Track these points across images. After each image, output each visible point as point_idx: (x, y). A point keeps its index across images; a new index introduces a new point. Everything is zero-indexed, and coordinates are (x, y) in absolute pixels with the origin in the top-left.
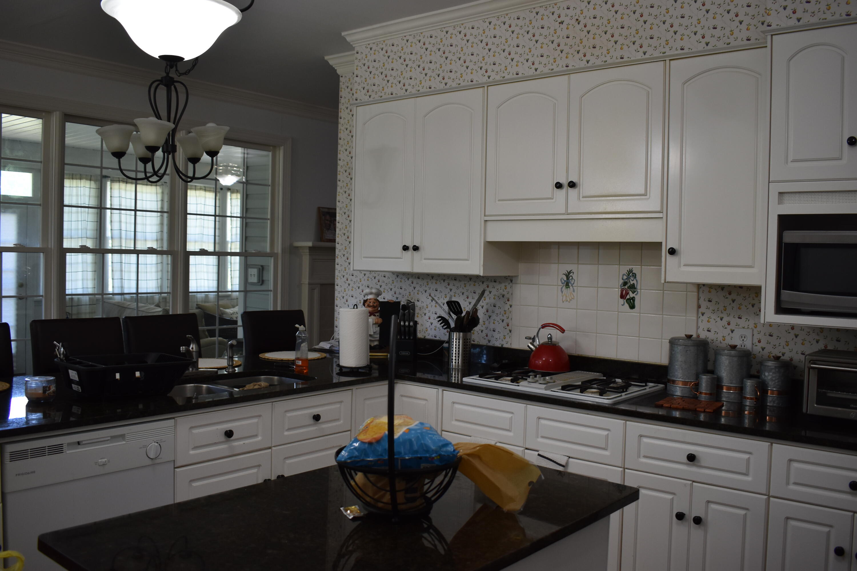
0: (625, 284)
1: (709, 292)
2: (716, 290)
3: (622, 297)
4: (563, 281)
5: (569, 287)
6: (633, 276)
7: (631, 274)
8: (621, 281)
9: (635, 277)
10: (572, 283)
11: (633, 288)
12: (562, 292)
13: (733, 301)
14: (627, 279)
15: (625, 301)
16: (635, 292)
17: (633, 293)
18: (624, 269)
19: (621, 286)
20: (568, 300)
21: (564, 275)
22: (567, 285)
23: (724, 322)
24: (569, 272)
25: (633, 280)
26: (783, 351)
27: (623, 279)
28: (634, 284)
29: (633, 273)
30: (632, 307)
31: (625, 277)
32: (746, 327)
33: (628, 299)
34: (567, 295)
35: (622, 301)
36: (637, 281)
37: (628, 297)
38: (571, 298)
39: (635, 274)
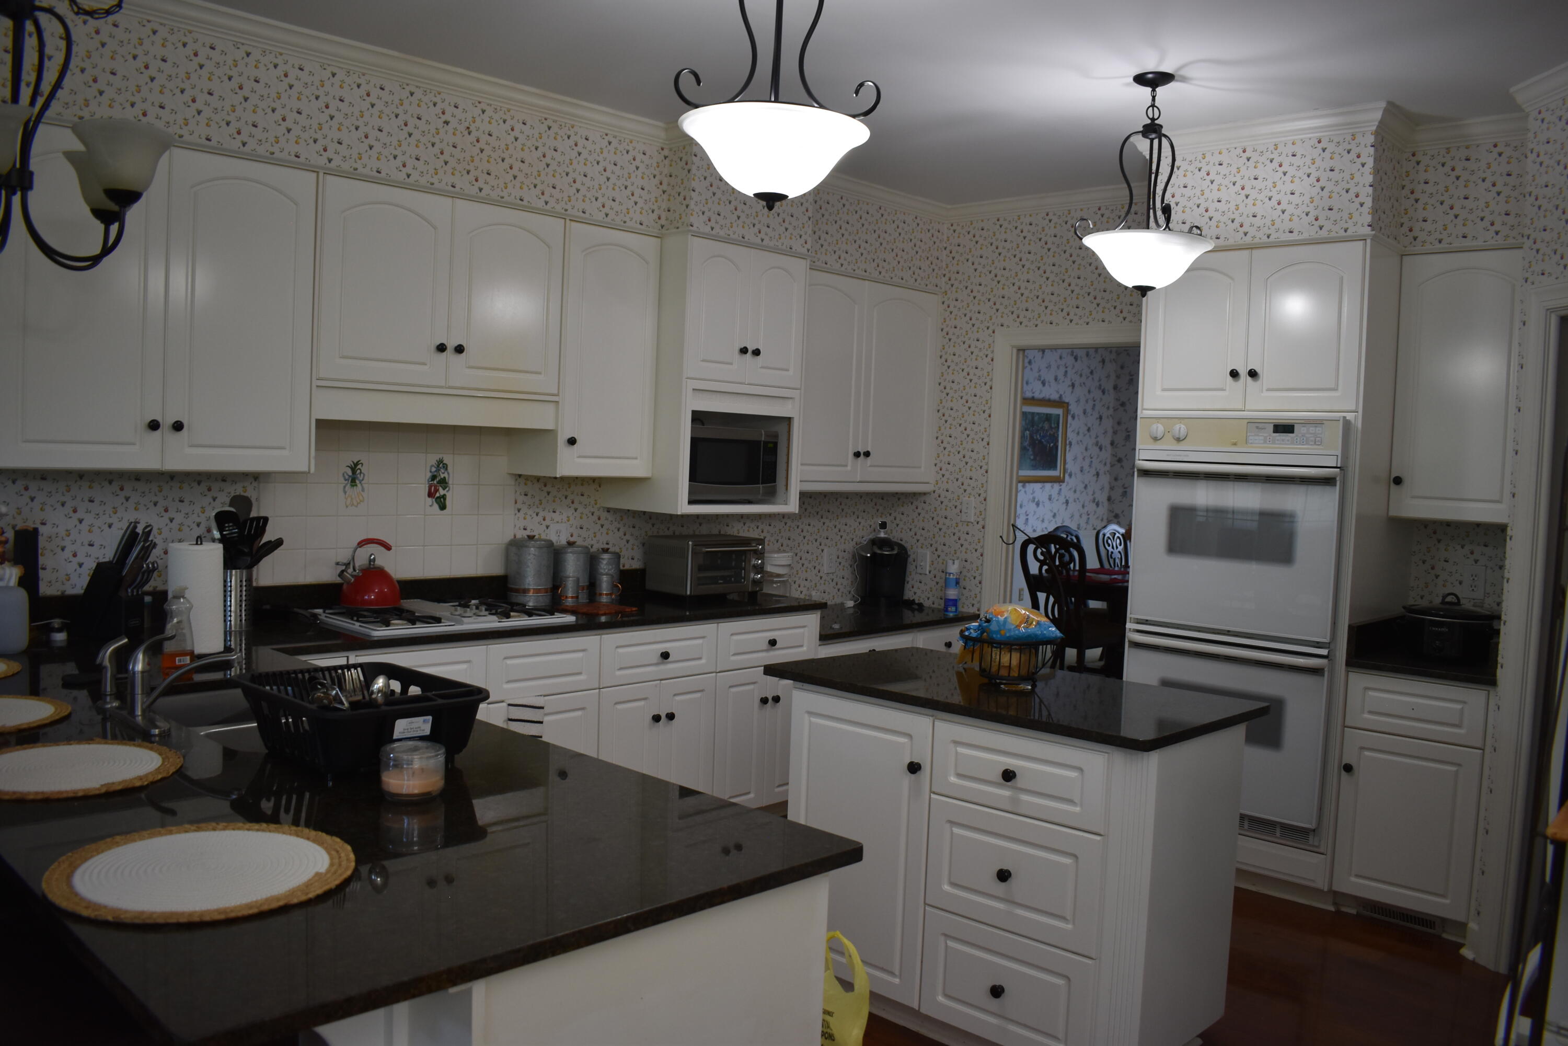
0: (433, 478)
1: (526, 484)
2: (532, 481)
3: (430, 495)
4: (347, 477)
5: (356, 485)
6: (444, 467)
7: (441, 464)
8: (429, 475)
9: (447, 469)
10: (361, 479)
11: (444, 483)
12: (345, 493)
13: (548, 493)
14: (436, 471)
15: (434, 500)
16: (446, 488)
17: (444, 489)
18: (433, 459)
19: (428, 481)
20: (355, 504)
21: (348, 468)
22: (353, 481)
23: (540, 518)
24: (355, 462)
25: (443, 473)
26: (592, 542)
27: (431, 472)
28: (445, 478)
29: (444, 464)
30: (443, 507)
31: (434, 469)
32: (560, 521)
33: (438, 498)
34: (353, 496)
35: (429, 501)
36: (448, 473)
37: (438, 495)
38: (359, 501)
39: (447, 465)
